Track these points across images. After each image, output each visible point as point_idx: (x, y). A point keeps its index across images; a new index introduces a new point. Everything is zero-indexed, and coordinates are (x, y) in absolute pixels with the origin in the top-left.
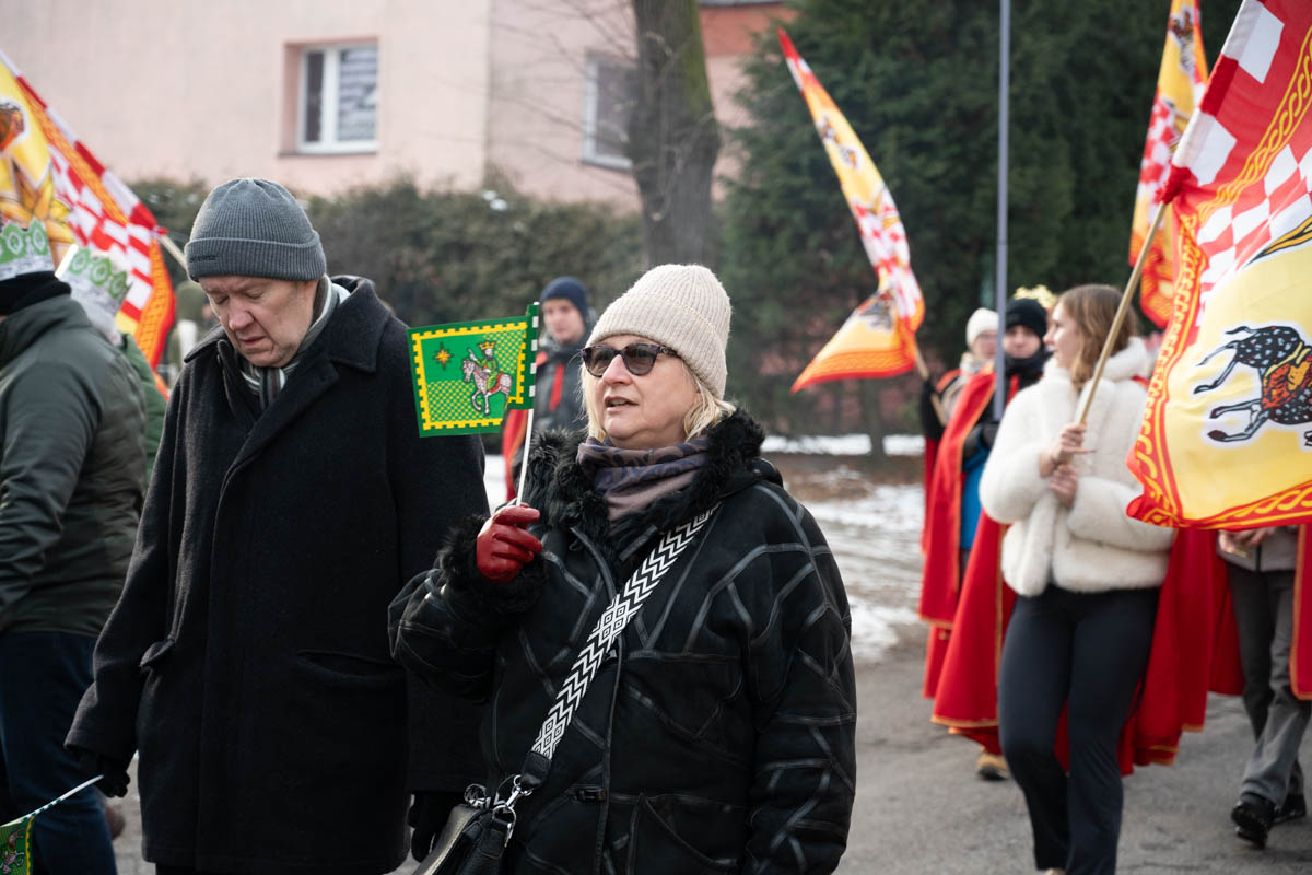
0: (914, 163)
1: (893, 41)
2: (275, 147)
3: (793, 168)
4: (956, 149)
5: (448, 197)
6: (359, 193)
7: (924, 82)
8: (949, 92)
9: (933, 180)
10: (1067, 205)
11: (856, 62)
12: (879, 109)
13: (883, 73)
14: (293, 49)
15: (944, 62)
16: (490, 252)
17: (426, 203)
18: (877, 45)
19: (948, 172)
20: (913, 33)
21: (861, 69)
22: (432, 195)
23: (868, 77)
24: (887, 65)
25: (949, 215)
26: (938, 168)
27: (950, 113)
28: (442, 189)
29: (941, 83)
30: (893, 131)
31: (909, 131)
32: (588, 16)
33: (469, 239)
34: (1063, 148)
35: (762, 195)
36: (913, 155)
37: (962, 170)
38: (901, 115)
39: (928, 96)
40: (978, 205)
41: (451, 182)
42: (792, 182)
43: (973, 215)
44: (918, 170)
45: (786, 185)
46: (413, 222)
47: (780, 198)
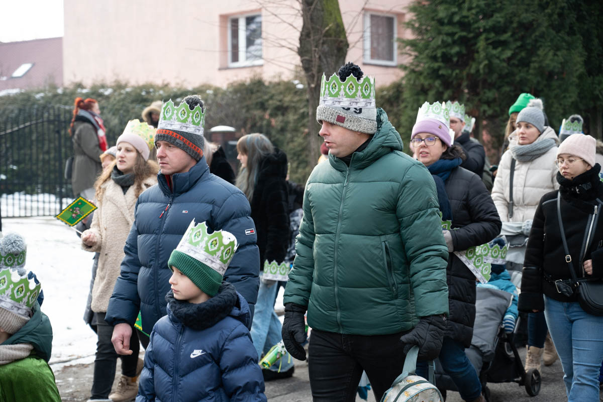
0: (494, 52)
2: (217, 66)
3: (434, 58)
4: (519, 44)
5: (279, 84)
7: (500, 10)
8: (514, 14)
9: (509, 59)
10: (581, 69)
12: (476, 25)
13: (478, 6)
16: (296, 109)
17: (268, 87)
19: (514, 55)
22: (270, 83)
23: (470, 9)
25: (518, 78)
26: (508, 53)
27: (515, 25)
28: (276, 80)
29: (510, 10)
30: (483, 37)
31: (492, 35)
33: (286, 104)
34: (579, 40)
35: (421, 73)
36: (495, 48)
37: (523, 54)
38: (487, 27)
39: (502, 17)
40: (531, 71)
41: (280, 76)
42: (432, 65)
43: (529, 77)
44: (497, 55)
45: (429, 68)
46: (261, 97)
47: (428, 74)
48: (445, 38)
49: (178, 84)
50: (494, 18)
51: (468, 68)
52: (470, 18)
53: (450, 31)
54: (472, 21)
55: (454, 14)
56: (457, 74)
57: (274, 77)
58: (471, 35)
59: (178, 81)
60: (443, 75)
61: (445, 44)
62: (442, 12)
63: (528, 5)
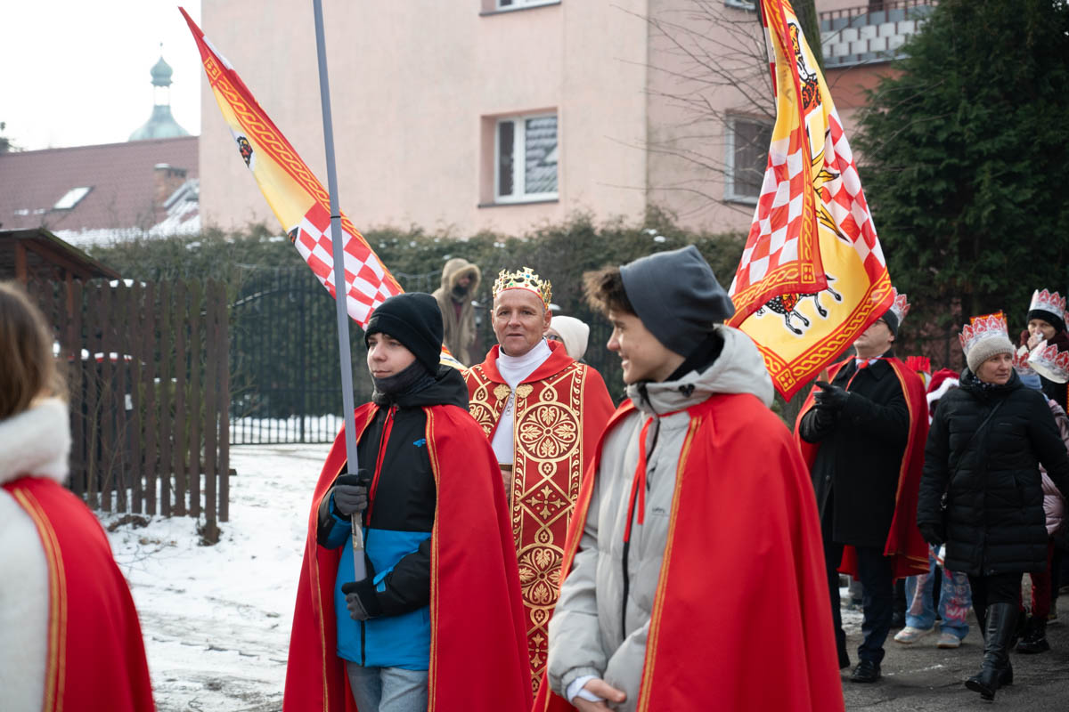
0: (1005, 191)
1: (985, 91)
2: (477, 201)
3: (905, 199)
4: (1041, 178)
5: (619, 234)
6: (546, 233)
7: (1012, 124)
8: (1034, 132)
9: (1022, 205)
11: (955, 110)
12: (975, 148)
13: (977, 118)
14: (488, 120)
15: (1028, 106)
17: (600, 240)
18: (971, 96)
19: (1035, 196)
20: (1001, 83)
21: (959, 115)
22: (605, 233)
23: (964, 122)
24: (981, 111)
25: (1038, 233)
26: (1027, 194)
27: (1036, 149)
28: (613, 228)
29: (1026, 124)
30: (987, 166)
31: (1000, 165)
32: (735, 85)
36: (1005, 185)
37: (1047, 195)
38: (993, 151)
39: (1016, 135)
40: (1060, 223)
41: (621, 222)
42: (901, 211)
43: (1057, 232)
44: (1009, 197)
45: (897, 214)
46: (591, 256)
47: (894, 224)
48: (924, 166)
49: (440, 231)
50: (1003, 138)
51: (960, 216)
52: (966, 137)
53: (932, 157)
54: (968, 141)
55: (938, 128)
56: (942, 225)
57: (609, 223)
58: (966, 163)
59: (442, 226)
60: (918, 226)
61: (924, 178)
62: (918, 125)
63: (1055, 117)
